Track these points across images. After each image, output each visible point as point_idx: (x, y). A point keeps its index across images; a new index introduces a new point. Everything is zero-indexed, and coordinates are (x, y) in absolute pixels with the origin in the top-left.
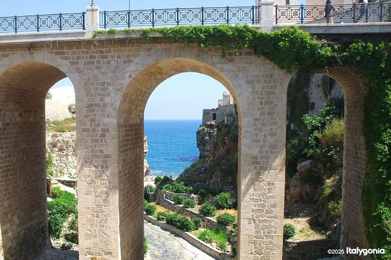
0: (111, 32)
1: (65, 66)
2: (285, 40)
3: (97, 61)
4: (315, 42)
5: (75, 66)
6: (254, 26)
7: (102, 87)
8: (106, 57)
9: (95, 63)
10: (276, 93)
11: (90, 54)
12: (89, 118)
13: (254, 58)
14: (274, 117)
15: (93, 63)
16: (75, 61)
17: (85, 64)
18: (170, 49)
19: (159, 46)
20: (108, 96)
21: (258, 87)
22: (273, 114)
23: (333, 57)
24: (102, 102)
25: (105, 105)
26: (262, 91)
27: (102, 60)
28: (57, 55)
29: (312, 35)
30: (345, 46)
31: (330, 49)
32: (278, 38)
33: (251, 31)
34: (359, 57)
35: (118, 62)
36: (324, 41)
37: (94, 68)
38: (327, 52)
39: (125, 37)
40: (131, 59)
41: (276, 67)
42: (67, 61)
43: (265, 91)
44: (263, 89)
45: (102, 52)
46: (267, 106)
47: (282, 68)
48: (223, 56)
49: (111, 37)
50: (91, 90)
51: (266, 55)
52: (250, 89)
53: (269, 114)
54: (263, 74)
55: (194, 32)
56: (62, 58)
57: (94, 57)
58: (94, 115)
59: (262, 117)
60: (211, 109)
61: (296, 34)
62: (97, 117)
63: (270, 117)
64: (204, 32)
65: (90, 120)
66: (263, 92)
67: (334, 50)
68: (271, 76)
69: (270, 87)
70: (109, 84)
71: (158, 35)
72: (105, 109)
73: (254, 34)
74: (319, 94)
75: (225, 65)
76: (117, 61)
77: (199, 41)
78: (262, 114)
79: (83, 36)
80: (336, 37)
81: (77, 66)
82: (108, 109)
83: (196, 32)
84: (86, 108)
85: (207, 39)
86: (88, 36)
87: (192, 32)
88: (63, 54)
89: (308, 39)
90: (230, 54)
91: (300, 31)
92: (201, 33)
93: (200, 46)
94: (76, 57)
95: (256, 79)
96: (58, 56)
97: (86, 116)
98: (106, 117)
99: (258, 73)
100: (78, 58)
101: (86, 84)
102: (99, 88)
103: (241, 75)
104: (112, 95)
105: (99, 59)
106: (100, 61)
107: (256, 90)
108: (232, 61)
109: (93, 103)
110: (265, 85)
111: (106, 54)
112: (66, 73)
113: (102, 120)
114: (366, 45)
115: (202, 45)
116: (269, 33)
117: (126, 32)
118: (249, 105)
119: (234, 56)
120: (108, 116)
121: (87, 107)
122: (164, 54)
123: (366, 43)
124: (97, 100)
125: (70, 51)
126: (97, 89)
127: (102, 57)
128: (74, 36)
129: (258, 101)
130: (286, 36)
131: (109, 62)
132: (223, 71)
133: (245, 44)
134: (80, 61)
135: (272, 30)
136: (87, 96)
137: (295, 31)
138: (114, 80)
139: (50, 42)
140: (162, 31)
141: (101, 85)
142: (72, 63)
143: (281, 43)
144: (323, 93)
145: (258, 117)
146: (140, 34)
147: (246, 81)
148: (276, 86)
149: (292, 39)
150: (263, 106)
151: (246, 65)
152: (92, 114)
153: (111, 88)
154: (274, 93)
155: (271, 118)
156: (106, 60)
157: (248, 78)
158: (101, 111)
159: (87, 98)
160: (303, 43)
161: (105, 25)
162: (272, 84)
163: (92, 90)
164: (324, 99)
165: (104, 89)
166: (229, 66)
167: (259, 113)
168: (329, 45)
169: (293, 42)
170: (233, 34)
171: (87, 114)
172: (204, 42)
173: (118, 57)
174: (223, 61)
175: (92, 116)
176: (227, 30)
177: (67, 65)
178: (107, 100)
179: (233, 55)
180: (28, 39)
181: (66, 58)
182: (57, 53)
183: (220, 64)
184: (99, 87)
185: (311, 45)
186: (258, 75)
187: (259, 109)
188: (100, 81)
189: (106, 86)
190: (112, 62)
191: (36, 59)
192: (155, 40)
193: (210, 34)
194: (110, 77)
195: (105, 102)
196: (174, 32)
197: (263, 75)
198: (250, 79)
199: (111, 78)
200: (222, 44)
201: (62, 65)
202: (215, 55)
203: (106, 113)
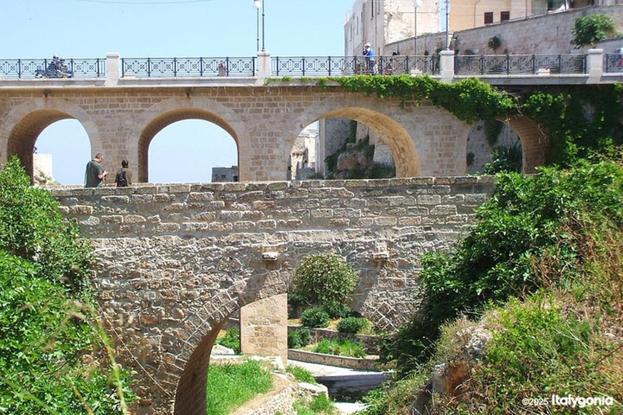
0: (286, 80)
1: (228, 114)
2: (465, 91)
3: (265, 109)
4: (495, 93)
5: (240, 114)
6: (434, 77)
7: (270, 137)
8: (275, 105)
9: (263, 111)
10: (456, 144)
11: (257, 102)
12: (255, 172)
13: (433, 109)
14: (453, 169)
15: (260, 111)
16: (240, 108)
17: (250, 112)
18: (345, 98)
19: (333, 95)
20: (277, 147)
21: (437, 139)
22: (452, 166)
23: (513, 108)
24: (270, 154)
25: (273, 157)
26: (441, 143)
27: (270, 108)
28: (219, 101)
29: (493, 86)
30: (525, 98)
31: (510, 100)
32: (459, 89)
33: (431, 82)
34: (540, 108)
35: (289, 110)
36: (504, 92)
37: (261, 117)
38: (507, 103)
39: (300, 85)
40: (303, 107)
41: (456, 118)
42: (230, 108)
43: (445, 143)
44: (443, 140)
45: (271, 100)
46: (446, 158)
47: (462, 119)
48: (402, 105)
49: (285, 85)
50: (257, 140)
51: (446, 106)
52: (429, 141)
53: (448, 166)
54: (441, 125)
55: (375, 82)
56: (224, 105)
57: (261, 105)
58: (261, 168)
59: (441, 170)
60: (231, 167)
61: (477, 86)
62: (264, 170)
63: (450, 169)
64: (385, 83)
65: (257, 173)
66: (443, 145)
67: (514, 101)
68: (450, 127)
69: (450, 139)
70: (277, 135)
71: (335, 84)
72: (273, 161)
73: (435, 85)
74: (480, 140)
75: (403, 115)
76: (287, 110)
77: (380, 91)
78: (442, 166)
79: (254, 83)
80: (516, 88)
81: (242, 114)
82: (277, 162)
83: (376, 82)
84: (252, 161)
85: (387, 90)
86: (260, 83)
87: (372, 83)
88: (226, 101)
89: (489, 90)
90: (408, 104)
91: (481, 83)
92: (381, 83)
93: (380, 97)
94: (241, 104)
95: (435, 131)
96: (220, 103)
97: (252, 169)
98: (275, 170)
99: (436, 124)
100: (243, 105)
101: (251, 134)
102: (266, 139)
103: (419, 125)
104: (282, 146)
105: (267, 108)
106: (268, 109)
107: (435, 141)
108: (410, 111)
109: (260, 155)
110: (445, 136)
111: (275, 102)
112: (229, 121)
113: (270, 174)
114: (546, 96)
115: (382, 96)
116: (450, 84)
117: (302, 80)
118: (428, 157)
119: (412, 107)
120: (277, 169)
121: (252, 159)
122: (338, 104)
123: (546, 94)
124: (265, 151)
125: (234, 97)
126: (265, 139)
127: (270, 105)
128: (244, 83)
129: (437, 152)
130: (467, 87)
131: (278, 111)
132: (401, 121)
133: (425, 95)
134: (245, 109)
135: (452, 81)
136: (253, 147)
137: (476, 83)
138: (283, 130)
139: (216, 87)
140: (340, 81)
141: (269, 136)
142: (236, 111)
143: (462, 95)
144: (486, 140)
145: (437, 169)
146: (316, 82)
147: (424, 132)
148: (455, 138)
149: (473, 90)
150: (442, 158)
151: (425, 116)
152: (259, 167)
153: (280, 139)
154: (453, 145)
155: (451, 171)
156: (275, 108)
157: (426, 129)
158: (269, 164)
159: (253, 149)
160: (484, 94)
161: (278, 71)
162: (452, 136)
163: (259, 140)
164: (487, 148)
165: (272, 140)
166: (406, 117)
167: (438, 166)
168: (509, 96)
169: (473, 93)
170: (414, 85)
171: (253, 167)
172: (383, 92)
173: (288, 106)
174: (401, 111)
175: (259, 168)
176: (408, 81)
177: (230, 113)
178: (276, 152)
179: (411, 105)
180: (189, 83)
181: (229, 106)
182: (219, 100)
183: (397, 114)
184: (267, 137)
185: (491, 96)
186: (437, 126)
187: (438, 161)
188: (268, 131)
189: (274, 136)
190: (282, 111)
191: (194, 105)
192: (332, 89)
193: (390, 84)
194: (279, 126)
195: (273, 154)
196: (354, 82)
197: (442, 127)
198: (428, 130)
199: (280, 128)
200: (402, 94)
201: (224, 113)
202: (392, 106)
203: (275, 166)
